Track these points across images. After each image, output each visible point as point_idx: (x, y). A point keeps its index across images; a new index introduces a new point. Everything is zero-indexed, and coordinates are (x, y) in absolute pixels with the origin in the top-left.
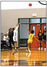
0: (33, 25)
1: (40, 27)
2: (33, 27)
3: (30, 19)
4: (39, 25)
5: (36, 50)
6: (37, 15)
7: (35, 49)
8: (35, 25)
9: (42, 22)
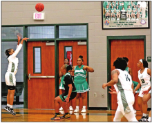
0: (34, 44)
1: (54, 51)
2: (36, 49)
3: (26, 27)
4: (53, 44)
5: (42, 113)
6: (46, 16)
7: (39, 110)
8: (40, 44)
9: (61, 37)
